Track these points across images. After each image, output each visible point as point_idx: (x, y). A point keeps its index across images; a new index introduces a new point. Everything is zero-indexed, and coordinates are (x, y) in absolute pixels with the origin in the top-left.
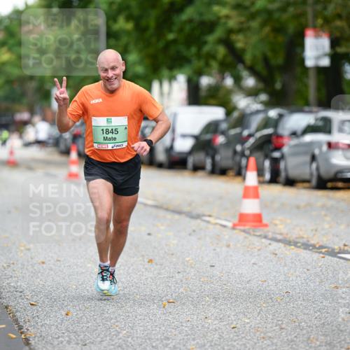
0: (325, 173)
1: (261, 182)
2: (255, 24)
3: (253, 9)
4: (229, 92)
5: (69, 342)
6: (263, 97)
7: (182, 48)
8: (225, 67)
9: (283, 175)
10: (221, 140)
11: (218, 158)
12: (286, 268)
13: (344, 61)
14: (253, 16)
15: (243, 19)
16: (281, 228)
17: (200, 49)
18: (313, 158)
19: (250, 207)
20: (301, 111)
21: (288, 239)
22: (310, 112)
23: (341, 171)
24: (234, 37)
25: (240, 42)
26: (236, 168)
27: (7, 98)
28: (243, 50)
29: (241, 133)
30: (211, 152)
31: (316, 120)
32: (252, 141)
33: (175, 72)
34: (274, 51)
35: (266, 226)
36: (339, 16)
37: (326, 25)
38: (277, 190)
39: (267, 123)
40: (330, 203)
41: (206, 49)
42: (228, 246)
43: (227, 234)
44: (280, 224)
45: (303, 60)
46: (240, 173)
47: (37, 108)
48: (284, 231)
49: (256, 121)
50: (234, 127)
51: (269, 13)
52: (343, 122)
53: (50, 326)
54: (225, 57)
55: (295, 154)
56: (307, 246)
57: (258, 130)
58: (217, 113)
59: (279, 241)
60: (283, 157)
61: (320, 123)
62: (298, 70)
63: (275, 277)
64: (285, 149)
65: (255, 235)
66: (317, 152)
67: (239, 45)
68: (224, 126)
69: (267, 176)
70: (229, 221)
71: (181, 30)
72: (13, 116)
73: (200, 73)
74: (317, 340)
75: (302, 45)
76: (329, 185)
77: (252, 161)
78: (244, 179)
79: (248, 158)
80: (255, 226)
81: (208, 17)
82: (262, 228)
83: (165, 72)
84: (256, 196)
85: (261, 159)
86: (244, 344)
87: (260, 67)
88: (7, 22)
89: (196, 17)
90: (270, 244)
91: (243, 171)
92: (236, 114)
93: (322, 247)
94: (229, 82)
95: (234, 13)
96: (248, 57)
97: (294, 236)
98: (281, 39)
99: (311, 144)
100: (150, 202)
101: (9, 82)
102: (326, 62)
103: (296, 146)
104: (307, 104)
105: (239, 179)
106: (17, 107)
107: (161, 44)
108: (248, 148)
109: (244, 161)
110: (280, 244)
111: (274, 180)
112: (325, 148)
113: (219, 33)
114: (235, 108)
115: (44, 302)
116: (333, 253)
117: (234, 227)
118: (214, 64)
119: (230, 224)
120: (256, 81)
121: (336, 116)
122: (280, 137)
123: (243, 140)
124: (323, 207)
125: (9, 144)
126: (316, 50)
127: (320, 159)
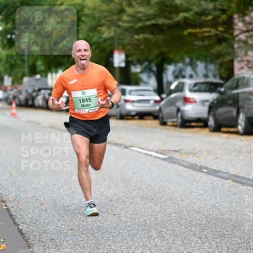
0: (123, 113)
3: (92, 41)
5: (12, 187)
7: (61, 59)
13: (130, 64)
17: (68, 59)
23: (130, 111)
33: (58, 69)
36: (129, 44)
37: (123, 49)
45: (113, 64)
51: (98, 43)
52: (130, 91)
53: (4, 180)
62: (111, 68)
66: (120, 104)
74: (120, 185)
75: (113, 57)
76: (126, 117)
83: (53, 69)
93: (122, 145)
100: (47, 125)
102: (123, 65)
112: (123, 102)
116: (126, 147)
121: (128, 88)
124: (122, 127)
126: (119, 59)
127: (121, 107)
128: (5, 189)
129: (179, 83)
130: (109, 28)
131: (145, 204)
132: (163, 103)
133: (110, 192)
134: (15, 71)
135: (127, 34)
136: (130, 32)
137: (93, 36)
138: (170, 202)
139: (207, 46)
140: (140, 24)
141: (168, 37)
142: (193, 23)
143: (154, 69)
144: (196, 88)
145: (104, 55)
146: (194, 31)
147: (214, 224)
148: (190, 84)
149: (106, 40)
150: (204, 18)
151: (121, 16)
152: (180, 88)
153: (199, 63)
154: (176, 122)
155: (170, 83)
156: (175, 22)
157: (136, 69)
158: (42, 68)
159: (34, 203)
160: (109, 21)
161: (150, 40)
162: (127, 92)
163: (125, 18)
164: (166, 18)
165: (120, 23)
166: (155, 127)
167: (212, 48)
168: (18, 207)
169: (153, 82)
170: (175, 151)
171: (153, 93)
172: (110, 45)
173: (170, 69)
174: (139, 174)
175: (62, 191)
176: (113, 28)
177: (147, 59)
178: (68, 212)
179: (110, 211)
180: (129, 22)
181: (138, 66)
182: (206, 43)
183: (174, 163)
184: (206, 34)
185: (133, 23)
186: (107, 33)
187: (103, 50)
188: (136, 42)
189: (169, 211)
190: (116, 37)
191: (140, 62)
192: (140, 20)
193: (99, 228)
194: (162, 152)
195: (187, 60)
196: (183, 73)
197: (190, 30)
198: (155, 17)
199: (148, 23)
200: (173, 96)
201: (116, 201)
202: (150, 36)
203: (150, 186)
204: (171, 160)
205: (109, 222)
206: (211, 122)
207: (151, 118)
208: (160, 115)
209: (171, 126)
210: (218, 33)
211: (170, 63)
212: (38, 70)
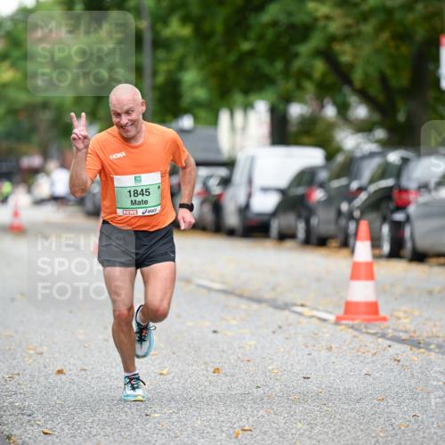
1: (376, 257)
2: (367, 28)
3: (365, 7)
4: (331, 126)
6: (380, 134)
7: (262, 63)
8: (325, 90)
9: (409, 245)
10: (319, 195)
11: (314, 221)
12: (413, 381)
14: (364, 17)
15: (350, 21)
16: (406, 322)
17: (288, 64)
19: (362, 292)
21: (416, 339)
24: (337, 47)
25: (346, 53)
26: (341, 237)
27: (9, 135)
28: (351, 66)
29: (348, 186)
30: (304, 213)
32: (363, 196)
33: (252, 98)
34: (395, 67)
35: (384, 319)
38: (399, 268)
39: (385, 171)
41: (298, 64)
42: (330, 349)
43: (327, 331)
44: (403, 317)
46: (346, 243)
47: (53, 150)
48: (411, 327)
49: (369, 169)
50: (338, 176)
51: (389, 12)
54: (324, 75)
55: (426, 216)
56: (443, 349)
57: (372, 181)
58: (312, 157)
59: (403, 341)
60: (408, 220)
62: (431, 94)
63: (397, 393)
64: (412, 209)
65: (368, 333)
67: (345, 59)
68: (323, 175)
69: (386, 248)
70: (331, 313)
71: (261, 37)
72: (18, 161)
73: (288, 99)
77: (364, 225)
78: (353, 252)
79: (358, 221)
80: (369, 321)
81: (300, 18)
82: (377, 323)
83: (238, 98)
84: (370, 276)
85: (378, 224)
87: (375, 91)
88: (9, 26)
89: (283, 18)
90: (390, 346)
91: (351, 241)
92: (340, 158)
94: (330, 112)
95: (337, 13)
96: (357, 76)
97: (425, 335)
98: (405, 50)
100: (217, 286)
101: (13, 112)
103: (426, 204)
105: (345, 252)
106: (24, 147)
107: (232, 58)
108: (358, 208)
109: (352, 226)
110: (406, 346)
111: (395, 253)
113: (315, 41)
114: (339, 150)
115: (62, 430)
117: (338, 321)
118: (310, 87)
119: (332, 318)
120: (369, 111)
122: (406, 191)
123: (350, 196)
125: (12, 201)
158: (201, 94)
187: (402, 36)
212: (186, 101)
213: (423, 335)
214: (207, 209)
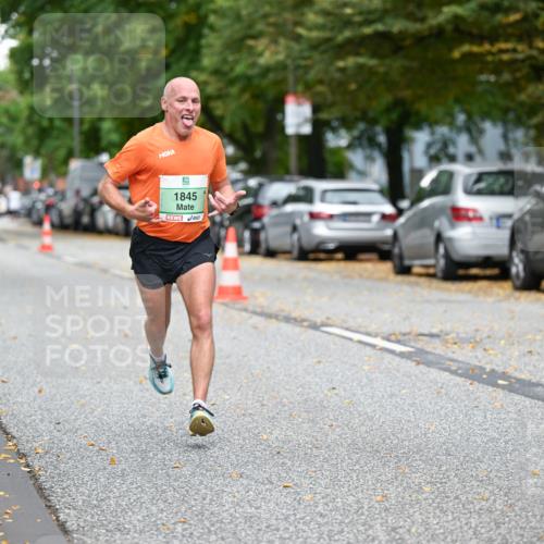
0: (307, 244)
1: (241, 253)
2: (234, 90)
3: (233, 74)
5: (42, 421)
6: (243, 166)
13: (325, 129)
14: (232, 82)
15: (220, 85)
16: (261, 301)
18: (295, 228)
20: (281, 179)
21: (269, 312)
22: (291, 181)
23: (323, 241)
25: (219, 108)
28: (222, 118)
31: (298, 189)
35: (245, 298)
36: (321, 82)
37: (307, 90)
38: (257, 262)
40: (312, 275)
44: (260, 297)
45: (282, 128)
48: (265, 304)
51: (249, 79)
52: (325, 192)
53: (22, 404)
55: (276, 224)
56: (288, 319)
59: (259, 314)
60: (263, 227)
61: (301, 193)
62: (279, 138)
64: (266, 220)
65: (234, 308)
66: (298, 222)
67: (218, 112)
69: (247, 247)
74: (299, 417)
75: (283, 112)
76: (311, 256)
77: (232, 232)
79: (227, 228)
80: (235, 299)
82: (241, 301)
84: (236, 267)
85: (240, 230)
86: (224, 422)
87: (239, 135)
90: (250, 318)
93: (303, 320)
95: (212, 79)
99: (292, 214)
100: (126, 275)
102: (307, 129)
103: (277, 216)
104: (288, 172)
109: (223, 232)
110: (260, 317)
111: (254, 251)
112: (306, 218)
115: (15, 379)
116: (315, 327)
121: (319, 186)
122: (260, 207)
124: (305, 279)
126: (297, 117)
127: (301, 230)
128: (26, 426)
129: (441, 173)
130: (275, 42)
131: (357, 462)
132: (402, 220)
133: (276, 433)
134: (51, 143)
135: (316, 56)
136: (324, 52)
137: (236, 62)
138: (417, 457)
139: (507, 84)
140: (347, 34)
141: (415, 64)
142: (475, 31)
143: (382, 139)
144: (482, 185)
145: (261, 106)
146: (475, 49)
147: (522, 509)
148: (467, 177)
149: (267, 70)
150: (500, 18)
151: (303, 14)
152: (443, 186)
153: (487, 125)
154: (434, 266)
155: (418, 174)
156: (431, 28)
157: (337, 140)
158: (115, 137)
159: (94, 459)
160: (274, 25)
161: (371, 71)
162: (317, 196)
163: (312, 17)
164: (411, 17)
165: (300, 30)
166: (384, 279)
167: (520, 90)
168: (56, 468)
169: (378, 172)
170: (432, 336)
171: (377, 197)
172: (277, 83)
173: (420, 139)
174: (345, 390)
175: (160, 432)
176: (282, 41)
177: (364, 117)
178: (175, 480)
179: (274, 479)
180: (321, 27)
181: (343, 132)
182: (506, 77)
183: (429, 364)
184: (505, 57)
185: (332, 29)
186: (269, 54)
187: (258, 96)
188: (337, 75)
189: (417, 478)
190: (289, 62)
191: (347, 123)
192: (347, 23)
193: (248, 519)
194: (400, 337)
195: (461, 118)
196: (451, 150)
197: (466, 48)
198: (383, 14)
199: (368, 30)
200: (426, 203)
201: (289, 455)
202: (373, 62)
203: (371, 419)
204: (420, 357)
205: (272, 505)
206: (517, 267)
207: (374, 256)
208: (396, 251)
209: (420, 275)
210: (535, 53)
211: (418, 127)
212: (104, 143)
213: (274, 309)
214: (119, 220)
